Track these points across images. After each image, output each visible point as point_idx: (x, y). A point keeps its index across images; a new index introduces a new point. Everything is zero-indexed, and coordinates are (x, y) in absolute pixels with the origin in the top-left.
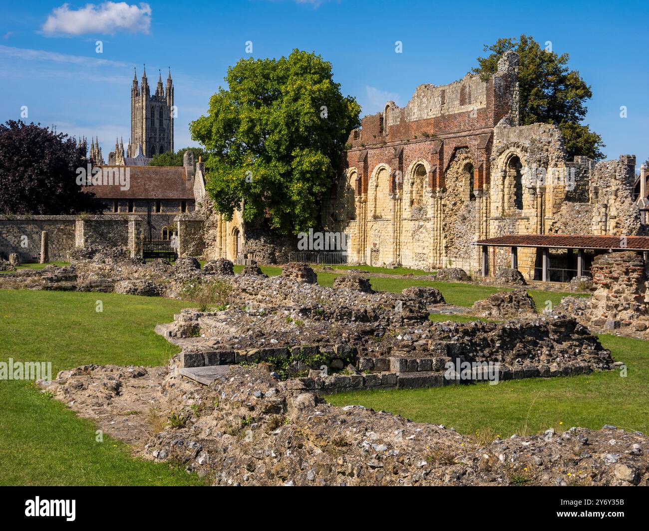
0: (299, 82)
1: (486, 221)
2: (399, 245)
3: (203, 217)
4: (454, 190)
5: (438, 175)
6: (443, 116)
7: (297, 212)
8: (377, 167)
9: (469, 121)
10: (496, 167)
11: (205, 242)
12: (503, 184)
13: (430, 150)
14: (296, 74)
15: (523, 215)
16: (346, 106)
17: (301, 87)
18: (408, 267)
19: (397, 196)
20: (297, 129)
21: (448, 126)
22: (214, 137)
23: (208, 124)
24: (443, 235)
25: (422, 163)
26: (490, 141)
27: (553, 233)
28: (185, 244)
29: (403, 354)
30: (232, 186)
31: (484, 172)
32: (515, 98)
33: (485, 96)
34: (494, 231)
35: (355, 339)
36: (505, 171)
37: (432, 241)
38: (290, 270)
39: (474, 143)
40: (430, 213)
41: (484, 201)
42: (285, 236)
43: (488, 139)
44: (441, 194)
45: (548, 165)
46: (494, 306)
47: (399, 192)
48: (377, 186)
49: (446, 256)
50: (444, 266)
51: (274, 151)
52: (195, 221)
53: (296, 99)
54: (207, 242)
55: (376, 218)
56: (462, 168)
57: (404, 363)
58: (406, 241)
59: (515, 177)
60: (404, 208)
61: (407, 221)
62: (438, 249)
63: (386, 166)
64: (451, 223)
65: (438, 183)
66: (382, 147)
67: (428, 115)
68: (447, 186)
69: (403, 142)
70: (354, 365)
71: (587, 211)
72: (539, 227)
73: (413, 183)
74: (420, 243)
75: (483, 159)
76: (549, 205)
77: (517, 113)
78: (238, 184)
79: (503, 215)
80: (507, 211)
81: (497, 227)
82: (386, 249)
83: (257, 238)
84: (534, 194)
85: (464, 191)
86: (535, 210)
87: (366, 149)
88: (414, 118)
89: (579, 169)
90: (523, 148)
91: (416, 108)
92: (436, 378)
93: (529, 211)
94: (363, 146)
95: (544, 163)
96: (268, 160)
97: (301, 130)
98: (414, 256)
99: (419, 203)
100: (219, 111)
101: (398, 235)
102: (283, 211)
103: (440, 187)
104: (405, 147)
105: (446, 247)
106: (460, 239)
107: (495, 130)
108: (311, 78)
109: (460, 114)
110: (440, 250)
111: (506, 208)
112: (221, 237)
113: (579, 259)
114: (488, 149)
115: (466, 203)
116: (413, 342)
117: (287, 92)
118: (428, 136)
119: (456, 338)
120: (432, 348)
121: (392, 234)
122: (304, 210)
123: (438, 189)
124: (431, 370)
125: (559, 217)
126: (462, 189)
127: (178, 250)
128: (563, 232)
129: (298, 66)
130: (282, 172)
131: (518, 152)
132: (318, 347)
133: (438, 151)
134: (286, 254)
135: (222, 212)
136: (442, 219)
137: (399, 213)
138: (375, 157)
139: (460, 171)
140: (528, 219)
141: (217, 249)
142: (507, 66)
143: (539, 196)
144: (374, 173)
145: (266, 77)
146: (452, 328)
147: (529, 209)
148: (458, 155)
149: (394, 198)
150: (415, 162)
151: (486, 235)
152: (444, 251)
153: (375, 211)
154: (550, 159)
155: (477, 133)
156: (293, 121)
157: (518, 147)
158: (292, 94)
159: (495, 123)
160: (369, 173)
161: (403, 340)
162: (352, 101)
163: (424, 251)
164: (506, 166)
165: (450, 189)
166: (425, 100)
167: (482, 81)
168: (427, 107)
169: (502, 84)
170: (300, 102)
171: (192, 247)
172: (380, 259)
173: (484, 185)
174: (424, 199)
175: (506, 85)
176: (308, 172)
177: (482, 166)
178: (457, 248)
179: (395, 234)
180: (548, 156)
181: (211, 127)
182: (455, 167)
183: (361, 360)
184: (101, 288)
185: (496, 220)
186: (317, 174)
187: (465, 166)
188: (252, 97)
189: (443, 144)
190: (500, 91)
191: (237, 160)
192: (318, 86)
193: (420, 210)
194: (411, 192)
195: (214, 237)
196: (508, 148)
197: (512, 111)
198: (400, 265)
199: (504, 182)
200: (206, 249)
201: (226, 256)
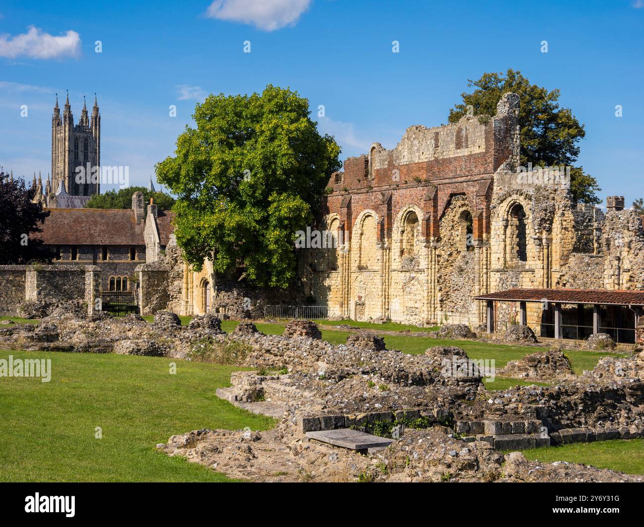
0: (274, 121)
1: (487, 273)
2: (388, 298)
3: (168, 267)
4: (450, 239)
5: (432, 224)
6: (436, 160)
7: (274, 262)
8: (362, 214)
9: (466, 166)
10: (496, 215)
11: (170, 294)
12: (505, 234)
13: (422, 196)
14: (271, 112)
15: (527, 267)
16: (325, 147)
17: (278, 126)
18: (399, 323)
19: (385, 246)
20: (274, 172)
21: (443, 171)
22: (182, 180)
23: (175, 166)
24: (438, 288)
25: (414, 210)
26: (490, 188)
27: (561, 288)
28: (148, 296)
29: (496, 418)
30: (204, 233)
31: (484, 221)
32: (516, 142)
33: (484, 140)
34: (495, 284)
35: (450, 403)
36: (507, 220)
37: (426, 294)
38: (294, 328)
39: (472, 190)
40: (423, 264)
41: (484, 251)
42: (260, 288)
43: (487, 186)
44: (435, 244)
45: (554, 214)
46: (530, 367)
47: (388, 241)
48: (362, 234)
49: (442, 310)
50: (439, 321)
51: (248, 195)
52: (157, 272)
53: (272, 139)
54: (172, 295)
55: (361, 268)
56: (458, 215)
57: (499, 425)
58: (395, 294)
59: (517, 226)
60: (393, 258)
61: (396, 272)
62: (432, 302)
63: (373, 213)
64: (446, 275)
65: (432, 232)
66: (368, 192)
67: (419, 159)
68: (442, 236)
69: (392, 187)
70: (452, 427)
71: (597, 264)
72: (546, 280)
73: (403, 232)
74: (412, 296)
75: (482, 206)
76: (556, 257)
77: (518, 158)
78: (211, 231)
79: (505, 267)
80: (509, 263)
81: (498, 280)
82: (372, 303)
83: (229, 289)
84: (540, 245)
85: (460, 241)
86: (541, 262)
87: (349, 194)
88: (404, 161)
89: (583, 217)
90: (526, 196)
91: (407, 150)
92: (529, 440)
93: (534, 263)
94: (346, 190)
95: (550, 212)
96: (242, 205)
97: (278, 173)
98: (405, 310)
99: (409, 253)
100: (188, 152)
101: (387, 287)
102: (258, 261)
103: (434, 236)
104: (394, 192)
105: (441, 301)
106: (456, 292)
107: (496, 176)
108: (288, 116)
109: (455, 159)
110: (434, 304)
111: (508, 259)
112: (188, 289)
113: (595, 315)
114: (488, 197)
115: (462, 254)
116: (504, 406)
117: (262, 132)
118: (419, 181)
119: (543, 401)
120: (523, 411)
121: (380, 287)
122: (281, 260)
123: (432, 238)
124: (524, 432)
125: (567, 269)
126: (458, 239)
127: (140, 303)
128: (572, 285)
129: (273, 103)
130: (258, 218)
131: (521, 200)
132: (419, 411)
133: (432, 197)
134: (261, 308)
135: (190, 261)
136: (437, 270)
137: (387, 263)
138: (360, 203)
139: (456, 219)
140: (533, 271)
141: (182, 302)
142: (507, 109)
143: (545, 247)
144: (358, 220)
145: (239, 115)
146: (539, 392)
147: (534, 260)
148: (454, 202)
149: (383, 248)
150: (404, 210)
151: (487, 288)
152: (439, 305)
153: (360, 261)
154: (557, 207)
155: (475, 179)
156: (270, 163)
157: (521, 195)
158: (268, 133)
159: (495, 169)
160: (352, 221)
161: (494, 404)
162: (330, 140)
163: (416, 305)
164: (508, 215)
165: (445, 239)
166: (416, 142)
167: (481, 124)
168: (418, 150)
169: (502, 127)
170: (277, 142)
171: (155, 301)
172: (366, 313)
173: (484, 235)
174: (415, 248)
175: (507, 128)
176: (286, 218)
177: (481, 214)
178: (453, 302)
179: (384, 286)
180: (554, 205)
181: (180, 169)
182: (450, 215)
183: (458, 424)
184: (100, 348)
185: (497, 272)
186: (295, 220)
187: (461, 214)
188: (223, 137)
189: (437, 192)
190: (500, 135)
191: (207, 205)
192: (295, 125)
193: (412, 261)
194: (401, 241)
195: (180, 289)
196: (510, 196)
197: (513, 155)
198: (389, 319)
199: (505, 231)
200: (171, 302)
201: (193, 309)
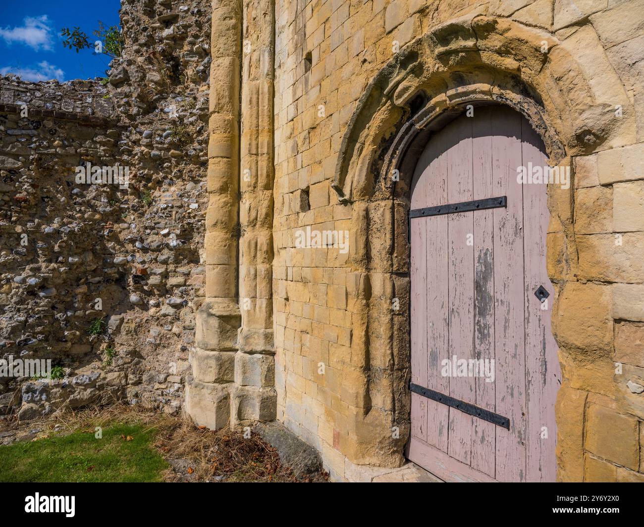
200: (132, 317)
201: (270, 378)
